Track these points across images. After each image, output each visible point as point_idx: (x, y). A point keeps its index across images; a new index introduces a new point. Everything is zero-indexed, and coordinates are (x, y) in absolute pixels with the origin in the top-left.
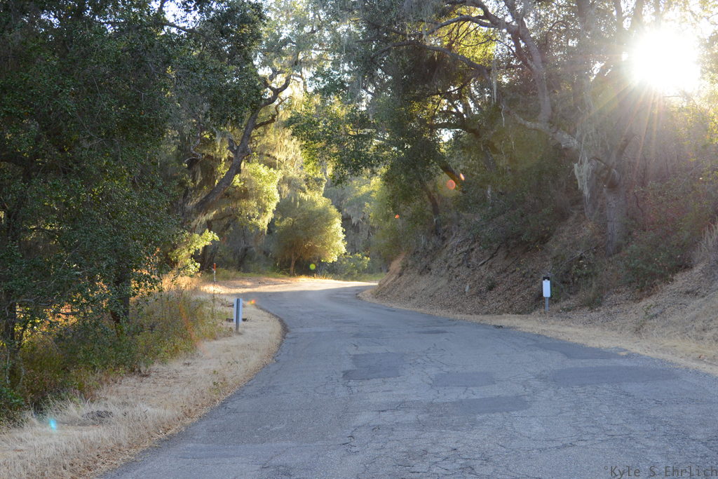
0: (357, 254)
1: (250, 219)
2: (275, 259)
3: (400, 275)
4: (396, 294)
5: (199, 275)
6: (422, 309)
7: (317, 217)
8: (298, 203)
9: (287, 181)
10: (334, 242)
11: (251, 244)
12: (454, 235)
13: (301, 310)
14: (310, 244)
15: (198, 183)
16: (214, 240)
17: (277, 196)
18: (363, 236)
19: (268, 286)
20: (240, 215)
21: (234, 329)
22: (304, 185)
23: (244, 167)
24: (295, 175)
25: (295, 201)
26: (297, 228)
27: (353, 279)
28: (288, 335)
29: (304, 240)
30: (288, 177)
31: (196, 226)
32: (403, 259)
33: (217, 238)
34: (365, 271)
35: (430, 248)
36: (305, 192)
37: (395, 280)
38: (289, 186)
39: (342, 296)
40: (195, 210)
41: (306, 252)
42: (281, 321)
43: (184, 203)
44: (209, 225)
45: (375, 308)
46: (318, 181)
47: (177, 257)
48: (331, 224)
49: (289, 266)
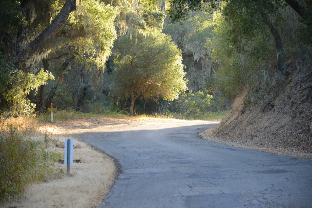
0: (199, 92)
1: (87, 57)
2: (115, 98)
3: (243, 112)
4: (238, 132)
5: (34, 115)
6: (264, 148)
7: (156, 54)
8: (137, 40)
9: (124, 17)
10: (175, 80)
11: (91, 83)
12: (298, 70)
13: (138, 150)
14: (149, 82)
15: (32, 21)
16: (49, 79)
17: (115, 33)
18: (206, 72)
19: (107, 126)
20: (77, 54)
21: (65, 171)
22: (143, 21)
23: (80, 4)
24: (133, 11)
25: (134, 38)
26: (136, 66)
27: (195, 118)
28: (121, 176)
29: (144, 78)
30: (125, 13)
31: (31, 65)
32: (246, 95)
33: (52, 77)
34: (208, 109)
35: (273, 84)
36: (143, 28)
37: (237, 118)
38: (127, 22)
39: (183, 136)
40: (29, 49)
41: (146, 91)
42: (116, 162)
43: (18, 41)
44: (45, 64)
45: (215, 147)
46: (157, 16)
47: (12, 98)
48: (171, 61)
49: (129, 106)
